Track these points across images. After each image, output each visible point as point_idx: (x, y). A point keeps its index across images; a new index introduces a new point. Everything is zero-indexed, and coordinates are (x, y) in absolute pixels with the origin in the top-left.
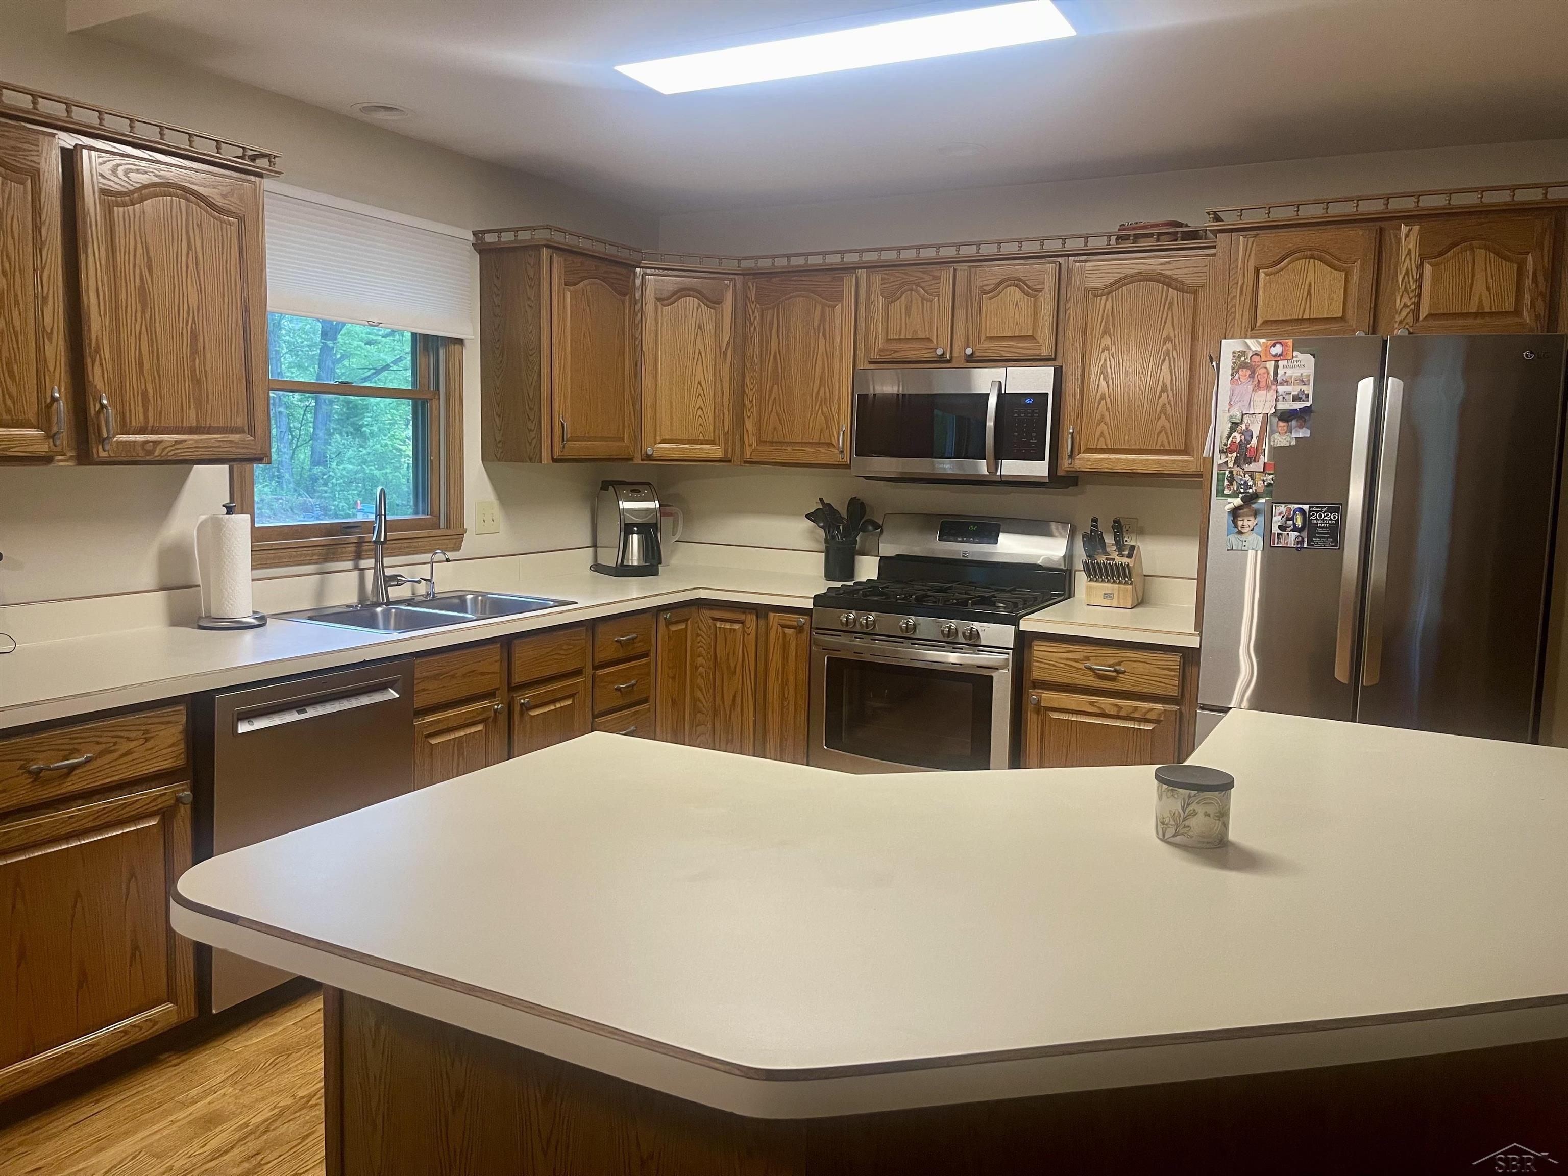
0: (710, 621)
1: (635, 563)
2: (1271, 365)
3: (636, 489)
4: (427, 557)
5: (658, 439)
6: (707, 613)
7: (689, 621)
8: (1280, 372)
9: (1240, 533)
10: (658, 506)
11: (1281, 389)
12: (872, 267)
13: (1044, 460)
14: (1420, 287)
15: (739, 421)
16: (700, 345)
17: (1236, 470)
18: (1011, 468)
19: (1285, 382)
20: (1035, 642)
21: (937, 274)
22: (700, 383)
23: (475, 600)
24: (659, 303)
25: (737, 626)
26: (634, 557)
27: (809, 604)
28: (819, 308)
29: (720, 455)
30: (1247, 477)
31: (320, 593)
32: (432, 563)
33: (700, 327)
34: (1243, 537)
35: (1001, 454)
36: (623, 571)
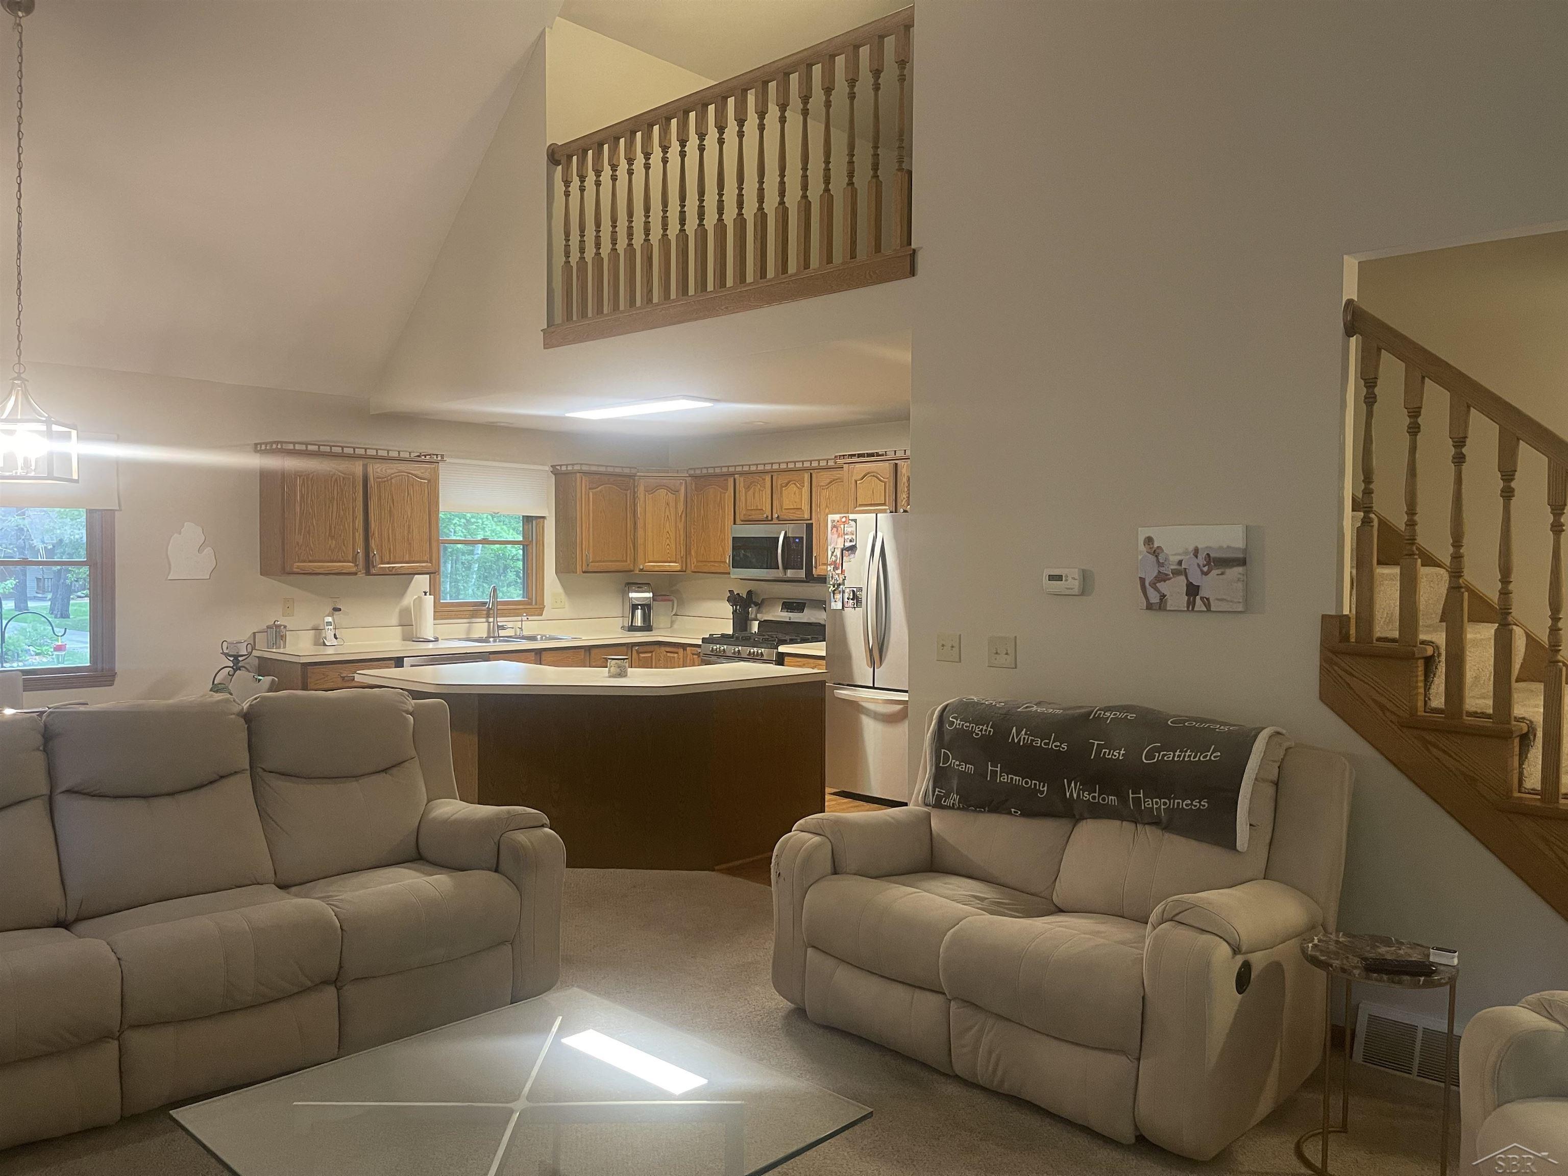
0: (665, 653)
1: (639, 625)
2: (842, 526)
3: (640, 586)
4: (520, 618)
5: (647, 561)
6: (663, 649)
7: (654, 653)
8: (845, 529)
9: (835, 601)
10: (652, 596)
11: (846, 537)
12: (741, 474)
13: (802, 569)
15: (688, 552)
16: (668, 513)
17: (834, 573)
18: (790, 573)
19: (847, 534)
20: (786, 658)
21: (764, 477)
22: (668, 532)
23: (542, 638)
24: (647, 493)
25: (676, 655)
26: (639, 622)
27: (700, 642)
28: (719, 493)
29: (679, 569)
30: (837, 576)
31: (469, 631)
32: (522, 621)
33: (668, 504)
34: (836, 603)
35: (785, 568)
36: (632, 628)
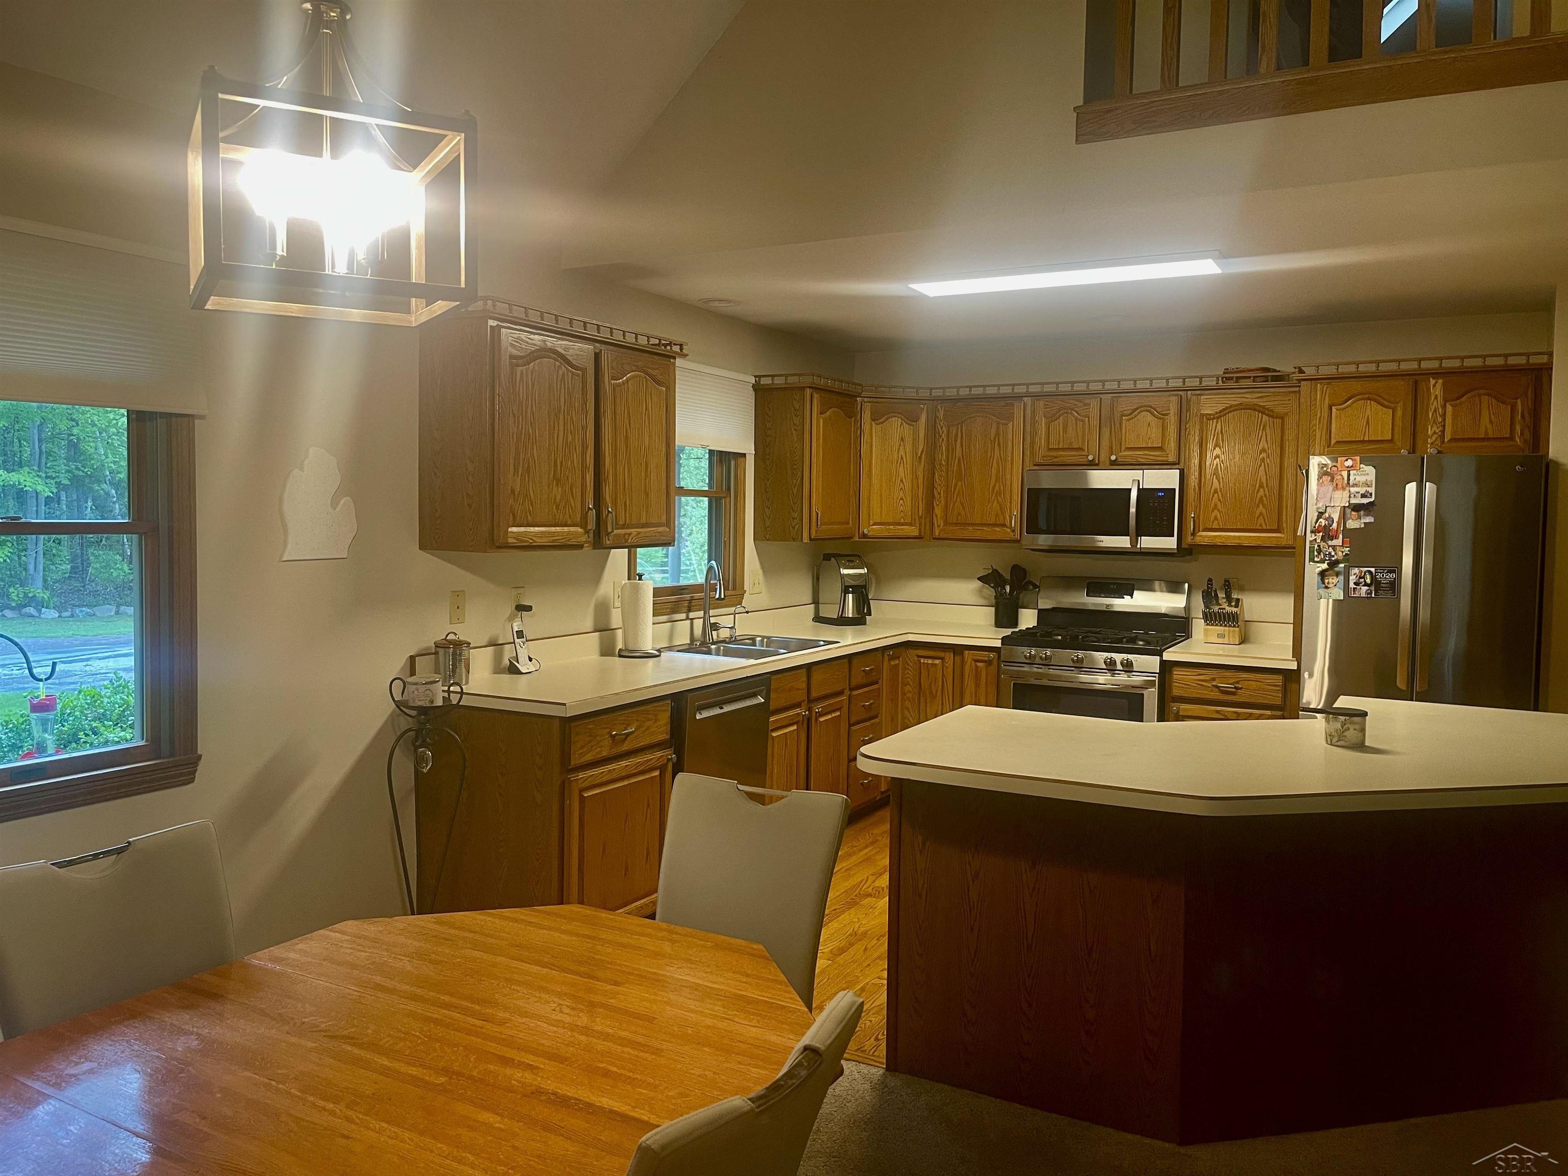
0: (916, 658)
1: (850, 616)
2: (1345, 474)
3: (852, 559)
4: (732, 610)
5: (872, 522)
6: (913, 653)
7: (900, 659)
8: (1352, 478)
9: (1327, 587)
10: (866, 571)
11: (1353, 490)
12: (1037, 396)
13: (1173, 536)
14: (1444, 420)
15: (930, 508)
16: (902, 452)
17: (1322, 544)
18: (1147, 542)
19: (1355, 485)
20: (1175, 668)
21: (1087, 401)
22: (902, 481)
23: (762, 641)
24: (873, 423)
25: (937, 662)
26: (850, 612)
27: (998, 644)
28: (994, 425)
29: (916, 533)
30: (1331, 549)
31: (671, 636)
32: (735, 614)
33: (902, 439)
34: (1329, 591)
35: (1141, 532)
36: (842, 621)
